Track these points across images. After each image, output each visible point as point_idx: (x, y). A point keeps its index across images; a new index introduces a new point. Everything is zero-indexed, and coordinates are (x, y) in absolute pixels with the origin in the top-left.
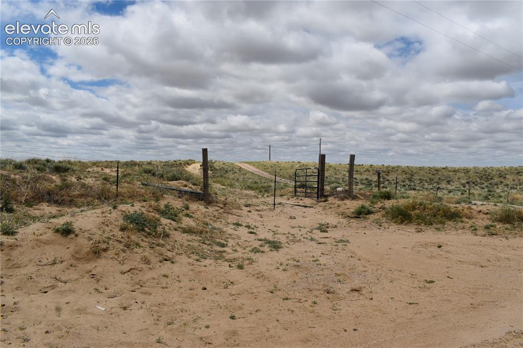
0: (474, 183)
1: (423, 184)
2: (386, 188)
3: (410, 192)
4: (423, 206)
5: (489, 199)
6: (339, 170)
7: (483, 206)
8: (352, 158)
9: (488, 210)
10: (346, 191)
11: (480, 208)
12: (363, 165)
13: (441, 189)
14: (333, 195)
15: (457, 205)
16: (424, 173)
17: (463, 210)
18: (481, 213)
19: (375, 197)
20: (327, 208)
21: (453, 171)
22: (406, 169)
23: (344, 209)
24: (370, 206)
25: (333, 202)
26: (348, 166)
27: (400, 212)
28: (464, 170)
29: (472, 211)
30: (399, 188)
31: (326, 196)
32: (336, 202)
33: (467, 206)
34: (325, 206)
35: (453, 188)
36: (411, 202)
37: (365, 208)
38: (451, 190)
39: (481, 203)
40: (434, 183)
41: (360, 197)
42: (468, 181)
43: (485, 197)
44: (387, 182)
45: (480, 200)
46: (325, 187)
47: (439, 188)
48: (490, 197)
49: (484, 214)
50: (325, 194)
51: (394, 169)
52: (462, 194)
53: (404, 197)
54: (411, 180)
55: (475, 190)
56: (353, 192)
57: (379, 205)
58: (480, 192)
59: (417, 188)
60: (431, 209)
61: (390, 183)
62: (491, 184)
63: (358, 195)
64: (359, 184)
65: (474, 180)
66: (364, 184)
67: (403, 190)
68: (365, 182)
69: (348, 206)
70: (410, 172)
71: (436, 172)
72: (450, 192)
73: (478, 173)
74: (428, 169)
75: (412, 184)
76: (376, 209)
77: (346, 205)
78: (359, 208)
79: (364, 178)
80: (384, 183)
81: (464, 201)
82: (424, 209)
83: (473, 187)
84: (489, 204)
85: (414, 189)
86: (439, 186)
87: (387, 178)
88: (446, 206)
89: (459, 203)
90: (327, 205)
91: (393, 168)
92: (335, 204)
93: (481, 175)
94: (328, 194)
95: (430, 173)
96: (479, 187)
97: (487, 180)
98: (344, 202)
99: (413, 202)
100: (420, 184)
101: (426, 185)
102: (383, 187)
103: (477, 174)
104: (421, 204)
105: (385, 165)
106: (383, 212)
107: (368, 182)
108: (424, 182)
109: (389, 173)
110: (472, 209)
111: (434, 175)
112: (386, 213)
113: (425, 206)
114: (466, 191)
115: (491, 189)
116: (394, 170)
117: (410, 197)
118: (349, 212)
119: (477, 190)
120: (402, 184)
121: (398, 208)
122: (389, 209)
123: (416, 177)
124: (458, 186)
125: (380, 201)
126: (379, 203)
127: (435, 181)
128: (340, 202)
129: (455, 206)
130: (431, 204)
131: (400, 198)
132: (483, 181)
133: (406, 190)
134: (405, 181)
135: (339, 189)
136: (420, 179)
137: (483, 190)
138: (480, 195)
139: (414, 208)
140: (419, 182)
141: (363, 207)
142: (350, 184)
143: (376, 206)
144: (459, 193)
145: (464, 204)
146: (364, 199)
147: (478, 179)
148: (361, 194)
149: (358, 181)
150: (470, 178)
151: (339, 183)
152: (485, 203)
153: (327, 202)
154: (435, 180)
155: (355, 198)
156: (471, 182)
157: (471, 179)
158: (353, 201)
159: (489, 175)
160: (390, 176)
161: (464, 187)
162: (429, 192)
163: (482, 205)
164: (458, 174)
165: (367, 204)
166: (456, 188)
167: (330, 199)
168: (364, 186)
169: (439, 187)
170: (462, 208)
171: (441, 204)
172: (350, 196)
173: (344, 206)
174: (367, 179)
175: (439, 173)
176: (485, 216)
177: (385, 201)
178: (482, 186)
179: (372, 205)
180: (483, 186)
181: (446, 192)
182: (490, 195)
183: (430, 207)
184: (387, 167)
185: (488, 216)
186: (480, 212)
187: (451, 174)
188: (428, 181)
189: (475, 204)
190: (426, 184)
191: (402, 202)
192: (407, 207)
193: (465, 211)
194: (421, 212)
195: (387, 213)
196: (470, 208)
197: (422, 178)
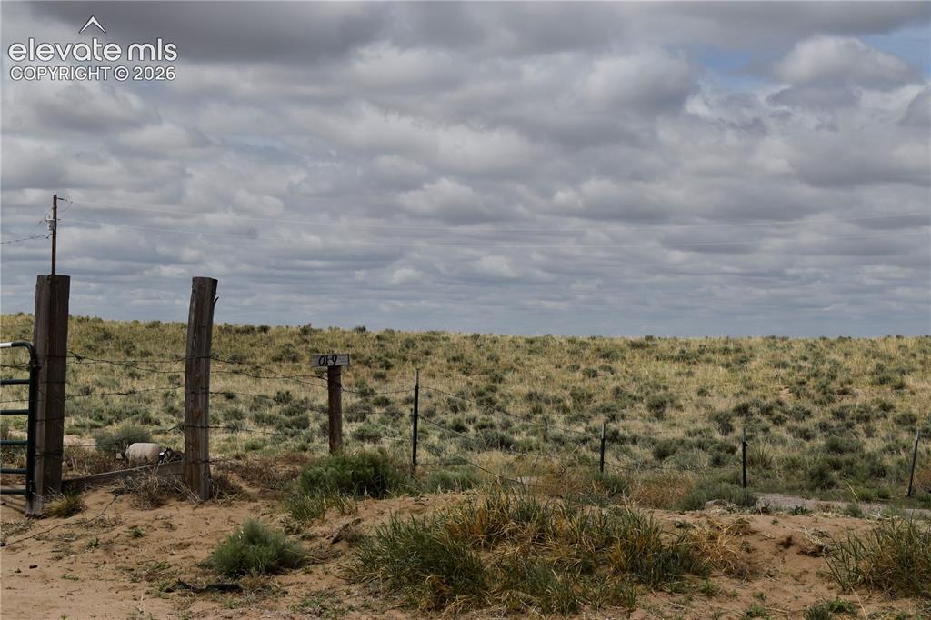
0: (767, 411)
1: (545, 420)
2: (375, 438)
3: (485, 456)
4: (532, 526)
5: (831, 484)
6: (146, 354)
7: (801, 517)
8: (205, 292)
9: (822, 535)
10: (174, 456)
11: (789, 527)
12: (264, 329)
13: (623, 440)
14: (107, 480)
15: (688, 518)
16: (550, 368)
17: (712, 538)
18: (793, 550)
19: (312, 483)
20: (76, 545)
21: (677, 359)
22: (469, 350)
23: (163, 550)
24: (289, 531)
25: (110, 515)
26: (186, 331)
27: (429, 557)
28: (726, 351)
29: (752, 541)
30: (434, 439)
31: (75, 488)
32: (123, 516)
33: (729, 519)
34: (67, 539)
35: (678, 434)
36: (481, 504)
37: (265, 542)
38: (668, 443)
39: (792, 502)
40: (596, 411)
41: (243, 485)
42: (742, 400)
43: (813, 476)
44: (379, 412)
45: (791, 491)
46: (68, 440)
47: (615, 437)
48: (835, 473)
49: (803, 552)
50: (69, 475)
51: (416, 349)
52: (717, 462)
53: (447, 485)
54: (491, 402)
55: (773, 442)
56: (207, 461)
57: (335, 522)
58: (796, 454)
59: (517, 438)
60: (570, 538)
61: (395, 416)
62: (839, 415)
63: (234, 479)
64: (248, 423)
65: (770, 400)
66: (271, 421)
67: (452, 448)
68: (275, 410)
69: (181, 535)
70: (485, 363)
71: (601, 362)
72: (662, 454)
73: (784, 365)
74: (567, 347)
75: (496, 418)
76: (315, 544)
77: (171, 527)
78: (233, 540)
79: (272, 394)
80: (363, 418)
81: (720, 498)
82: (540, 538)
83: (766, 430)
84: (827, 508)
85: (505, 444)
86: (613, 426)
87: (379, 394)
88: (637, 521)
89: (694, 505)
90: (78, 532)
91: (410, 343)
92: (117, 523)
93: (800, 376)
94: (83, 474)
95: (574, 368)
96: (790, 430)
97: (827, 396)
98: (164, 512)
99: (490, 506)
100: (528, 417)
101: (559, 424)
102: (361, 436)
103: (782, 371)
104: (525, 515)
105: (375, 329)
106: (351, 560)
107: (290, 413)
108: (546, 408)
109: (388, 366)
110: (754, 532)
111: (595, 374)
112: (366, 562)
113: (543, 522)
114: (733, 450)
115: (843, 440)
116: (411, 354)
117: (477, 483)
118: (186, 564)
119: (783, 442)
120: (450, 418)
121: (419, 538)
122: (377, 545)
123: (515, 386)
124: (700, 425)
125: (338, 504)
126: (331, 514)
127: (599, 403)
128: (143, 517)
129: (679, 518)
130: (570, 513)
131: (433, 490)
132: (806, 404)
133: (467, 446)
134: (464, 409)
135: (137, 450)
136: (530, 396)
137: (808, 445)
138: (793, 465)
139: (493, 535)
140: (525, 409)
141: (254, 536)
142: (195, 422)
143: (316, 529)
144: (704, 459)
145: (719, 510)
146: (263, 495)
147: (785, 395)
148: (246, 473)
149: (242, 408)
150: (751, 388)
151: (147, 421)
152: (810, 504)
153: (78, 517)
154: (599, 401)
155: (215, 490)
156: (754, 410)
157: (755, 394)
158: (209, 510)
159: (833, 377)
160: (396, 384)
161: (727, 429)
162: (569, 457)
163: (795, 512)
164: (699, 370)
165: (274, 520)
166: (690, 434)
167: (96, 502)
168: (271, 430)
169: (616, 433)
170: (707, 528)
171: (617, 513)
172: (192, 482)
173: (164, 532)
174: (283, 398)
175: (615, 365)
176: (808, 563)
177: (361, 505)
178: (802, 425)
179: (298, 524)
180: (807, 424)
181: (646, 453)
182: (836, 466)
183: (566, 525)
184: (379, 338)
185: (823, 564)
186: (788, 543)
187: (670, 370)
188: (569, 403)
189: (766, 511)
190: (559, 418)
191: (440, 507)
192: (461, 532)
193: (723, 541)
194: (525, 553)
195: (369, 562)
196: (742, 529)
197: (539, 388)
